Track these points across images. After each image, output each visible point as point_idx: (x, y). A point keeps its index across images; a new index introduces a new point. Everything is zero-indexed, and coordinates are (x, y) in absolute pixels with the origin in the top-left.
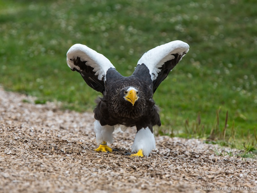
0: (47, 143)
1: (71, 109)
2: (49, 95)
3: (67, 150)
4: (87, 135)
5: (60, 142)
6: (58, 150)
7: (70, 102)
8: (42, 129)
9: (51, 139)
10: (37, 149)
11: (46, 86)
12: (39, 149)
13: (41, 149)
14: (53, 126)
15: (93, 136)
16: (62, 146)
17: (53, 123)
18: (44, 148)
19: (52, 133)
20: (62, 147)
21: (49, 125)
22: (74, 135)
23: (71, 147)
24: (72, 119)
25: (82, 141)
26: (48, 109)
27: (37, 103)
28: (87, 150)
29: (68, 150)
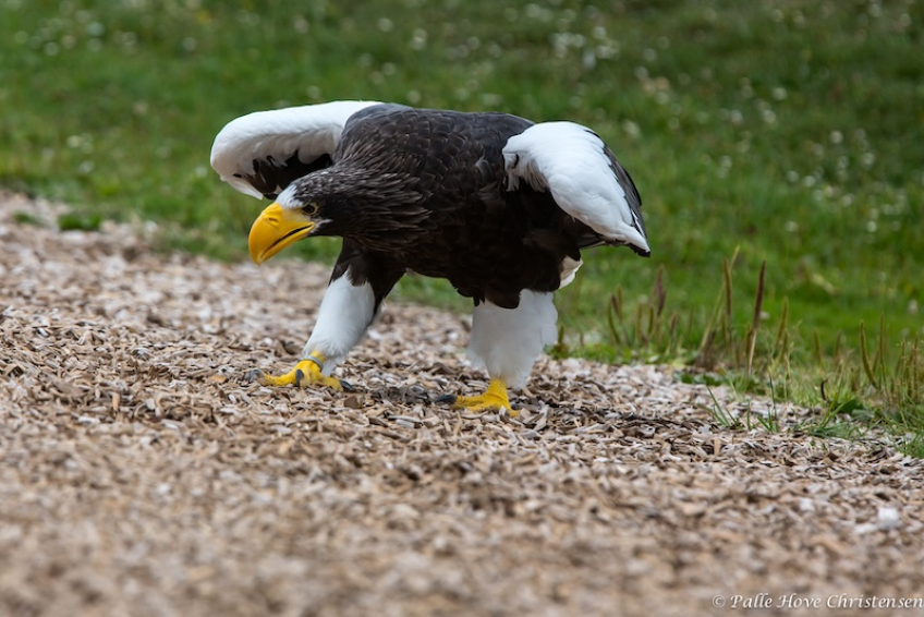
0: (93, 379)
1: (193, 250)
2: (112, 195)
3: (168, 404)
4: (246, 349)
5: (145, 376)
6: (134, 404)
7: (190, 223)
8: (81, 324)
9: (110, 365)
10: (58, 401)
11: (103, 161)
12: (65, 402)
13: (71, 400)
14: (123, 315)
15: (266, 354)
16: (148, 389)
17: (122, 303)
18: (82, 398)
19: (116, 339)
20: (150, 395)
21: (109, 308)
22: (198, 350)
23: (184, 393)
24: (194, 286)
25: (224, 370)
26: (106, 250)
27: (69, 225)
28: (241, 407)
29: (172, 404)
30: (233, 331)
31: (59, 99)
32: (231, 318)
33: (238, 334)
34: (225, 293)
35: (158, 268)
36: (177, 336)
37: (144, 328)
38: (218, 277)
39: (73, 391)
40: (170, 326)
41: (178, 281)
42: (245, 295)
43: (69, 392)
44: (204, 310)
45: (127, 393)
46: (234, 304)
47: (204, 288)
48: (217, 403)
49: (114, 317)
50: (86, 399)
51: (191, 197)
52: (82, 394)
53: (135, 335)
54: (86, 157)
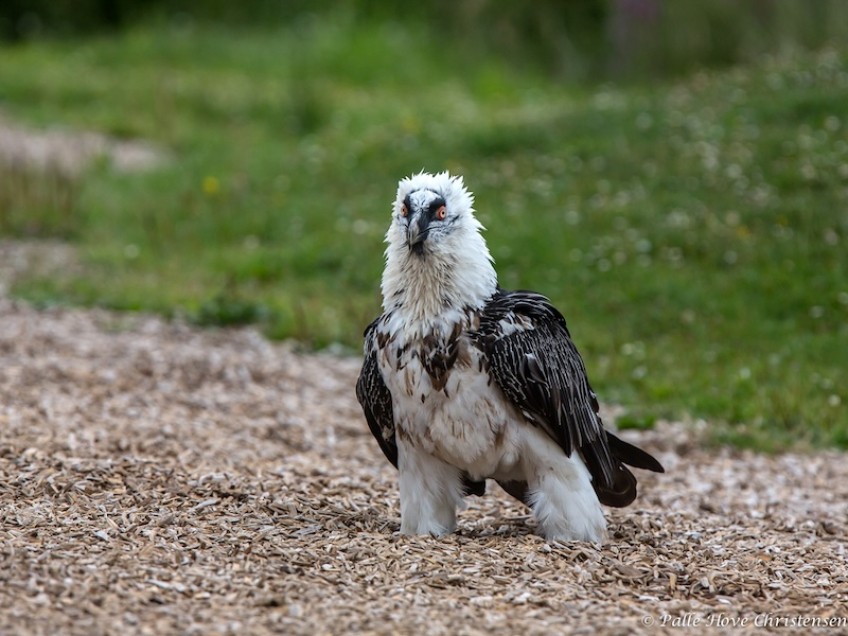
30: (778, 514)
31: (613, 311)
32: (776, 505)
33: (782, 518)
34: (769, 482)
35: (708, 461)
36: (727, 521)
37: (697, 515)
38: (764, 468)
39: (634, 573)
40: (721, 513)
41: (727, 473)
42: (788, 484)
43: (631, 574)
44: (750, 498)
45: (684, 573)
46: (779, 492)
47: (751, 478)
48: (765, 579)
49: (669, 506)
50: (645, 580)
51: (737, 396)
52: (642, 575)
53: (689, 521)
54: (640, 363)
